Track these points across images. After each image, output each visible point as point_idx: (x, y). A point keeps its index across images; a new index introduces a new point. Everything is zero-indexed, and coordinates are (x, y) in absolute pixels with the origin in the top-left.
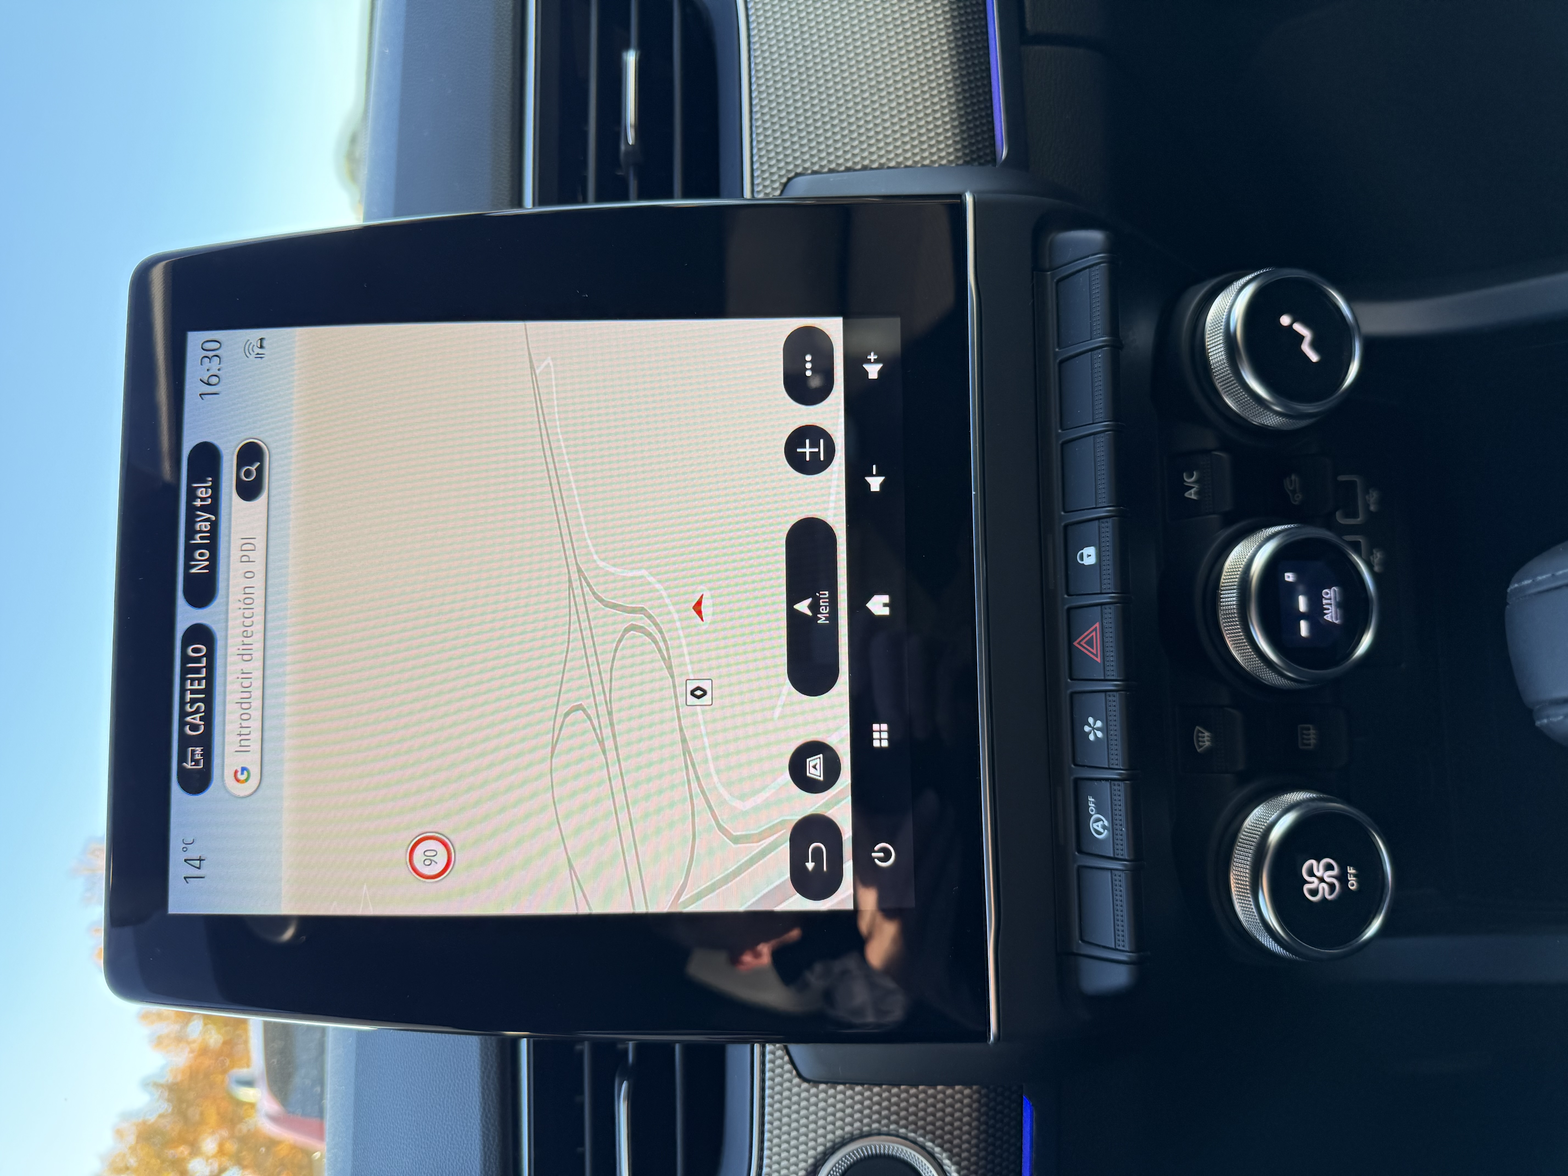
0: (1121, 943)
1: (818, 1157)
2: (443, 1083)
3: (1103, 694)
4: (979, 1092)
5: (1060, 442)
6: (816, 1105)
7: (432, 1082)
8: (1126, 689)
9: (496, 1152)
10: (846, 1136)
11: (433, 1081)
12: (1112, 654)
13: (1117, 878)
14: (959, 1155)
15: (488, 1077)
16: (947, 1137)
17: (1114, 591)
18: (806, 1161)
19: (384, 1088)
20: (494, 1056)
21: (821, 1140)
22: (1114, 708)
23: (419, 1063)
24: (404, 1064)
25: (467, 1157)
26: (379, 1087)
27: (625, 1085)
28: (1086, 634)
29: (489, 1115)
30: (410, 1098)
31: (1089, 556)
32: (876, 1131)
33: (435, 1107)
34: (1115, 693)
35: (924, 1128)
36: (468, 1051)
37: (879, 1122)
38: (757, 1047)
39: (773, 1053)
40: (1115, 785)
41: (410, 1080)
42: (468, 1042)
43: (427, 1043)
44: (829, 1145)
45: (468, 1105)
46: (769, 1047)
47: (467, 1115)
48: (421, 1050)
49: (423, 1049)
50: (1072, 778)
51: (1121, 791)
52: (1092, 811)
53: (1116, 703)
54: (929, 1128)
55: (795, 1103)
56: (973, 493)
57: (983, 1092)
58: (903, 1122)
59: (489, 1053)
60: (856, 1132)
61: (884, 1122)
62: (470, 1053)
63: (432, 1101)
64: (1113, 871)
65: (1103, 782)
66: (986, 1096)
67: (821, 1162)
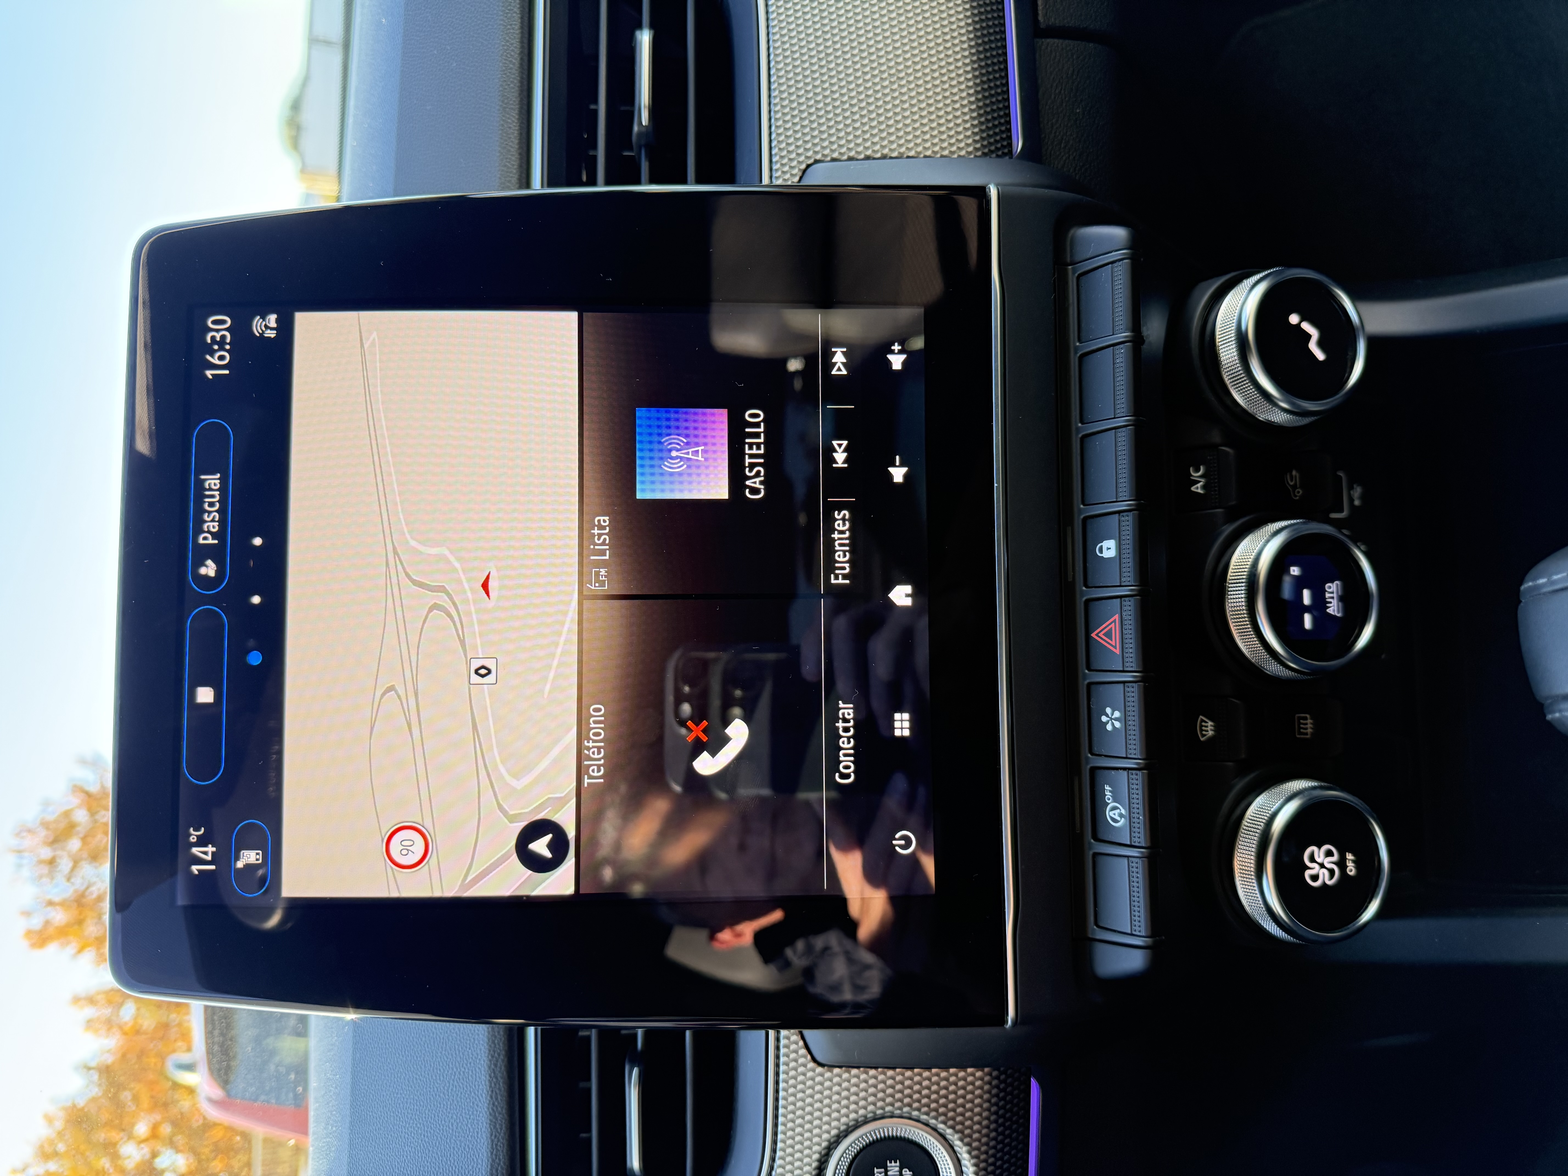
0: (1137, 928)
1: (832, 1140)
2: (448, 1072)
3: (1121, 685)
4: (990, 1074)
5: (1080, 436)
6: (830, 1089)
7: (435, 1071)
8: (1143, 680)
9: (503, 1139)
10: (860, 1120)
11: (437, 1069)
12: (1131, 646)
13: (1134, 865)
14: (970, 1136)
15: (496, 1065)
16: (959, 1119)
17: (1133, 584)
18: (819, 1144)
19: (383, 1077)
20: (501, 1045)
21: (834, 1124)
22: (1133, 699)
23: (421, 1052)
24: (405, 1052)
25: (473, 1145)
26: (378, 1076)
27: (636, 1071)
28: (1104, 626)
29: (496, 1103)
30: (411, 1087)
31: (1108, 549)
32: (889, 1114)
33: (439, 1096)
34: (1134, 684)
35: (936, 1110)
36: (474, 1039)
37: (892, 1105)
38: (772, 1033)
39: (788, 1038)
40: (1132, 774)
41: (413, 1069)
42: (474, 1031)
43: (430, 1031)
44: (843, 1128)
45: (475, 1093)
46: (784, 1033)
47: (473, 1103)
48: (424, 1039)
49: (425, 1037)
50: (1089, 767)
51: (1139, 779)
52: (1109, 799)
53: (1134, 694)
54: (942, 1110)
55: (809, 1088)
56: (996, 485)
57: (995, 1073)
58: (916, 1105)
59: (496, 1042)
60: (870, 1115)
61: (898, 1104)
62: (476, 1042)
63: (436, 1089)
64: (1130, 859)
65: (1121, 771)
66: (997, 1078)
67: (834, 1145)
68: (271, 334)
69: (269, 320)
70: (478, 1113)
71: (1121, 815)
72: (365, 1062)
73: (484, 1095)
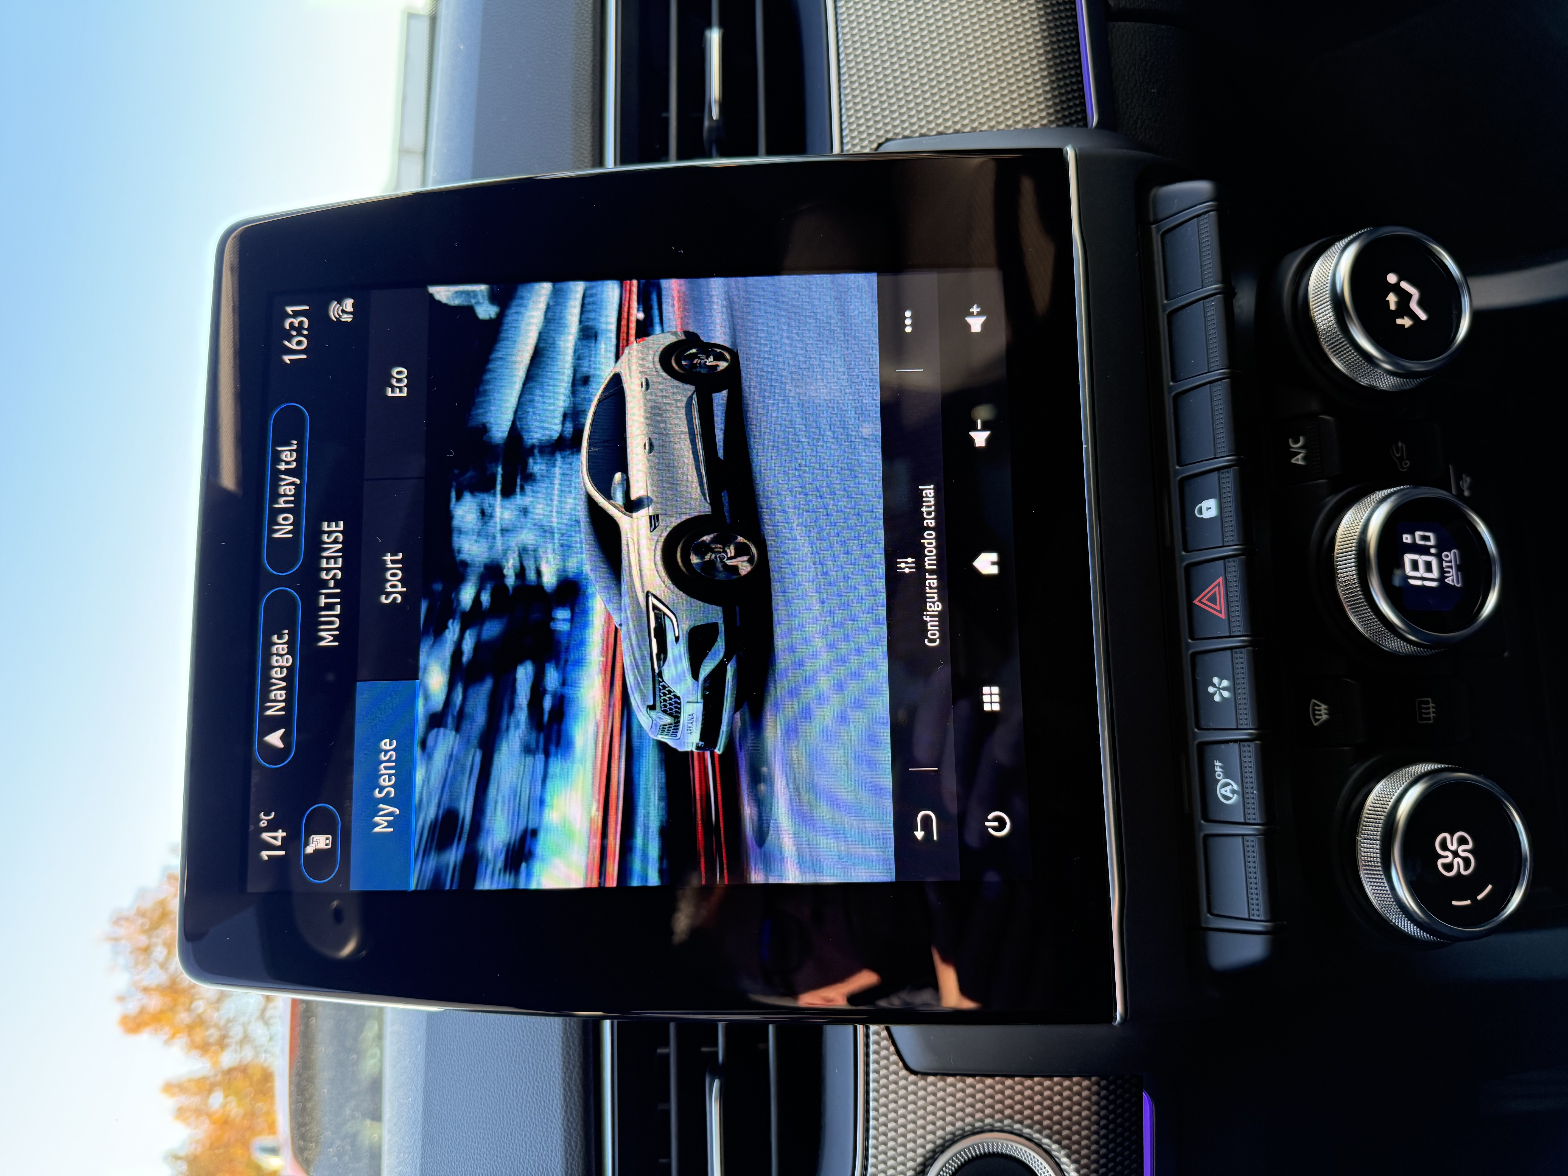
0: (1256, 912)
1: (928, 1156)
2: (521, 1087)
3: (1229, 652)
4: (1098, 1083)
5: (1173, 394)
6: (924, 1099)
7: (508, 1086)
8: (1252, 644)
9: (578, 1158)
10: (957, 1133)
11: (510, 1084)
12: (1236, 609)
13: (1249, 843)
14: (1078, 1152)
15: (570, 1078)
16: (1065, 1133)
17: (1237, 543)
18: (914, 1160)
19: (455, 1096)
20: (576, 1055)
21: (930, 1137)
22: (1242, 666)
23: (494, 1067)
24: (478, 1068)
25: (547, 1165)
27: (716, 1084)
28: (1207, 590)
29: (571, 1119)
30: (484, 1105)
31: (1209, 509)
32: (989, 1127)
33: (512, 1113)
34: (1241, 650)
35: (1040, 1123)
36: (548, 1051)
37: (992, 1117)
38: (860, 1028)
40: (1244, 746)
41: (485, 1086)
42: (548, 1042)
43: (503, 1044)
44: (939, 1142)
45: (549, 1109)
47: (547, 1120)
48: (497, 1053)
49: (499, 1051)
50: (1196, 743)
51: (1250, 752)
52: (1219, 775)
53: (1243, 659)
54: (1046, 1123)
55: (902, 1097)
56: (1084, 446)
57: (1103, 1083)
58: (1018, 1117)
59: (571, 1052)
60: (968, 1128)
61: (998, 1116)
62: (551, 1053)
63: (509, 1105)
64: (1245, 837)
65: (1231, 744)
66: (1105, 1088)
67: (930, 1161)
68: (348, 318)
69: (346, 304)
70: (553, 1129)
71: (1233, 792)
72: (437, 1081)
73: (558, 1111)
